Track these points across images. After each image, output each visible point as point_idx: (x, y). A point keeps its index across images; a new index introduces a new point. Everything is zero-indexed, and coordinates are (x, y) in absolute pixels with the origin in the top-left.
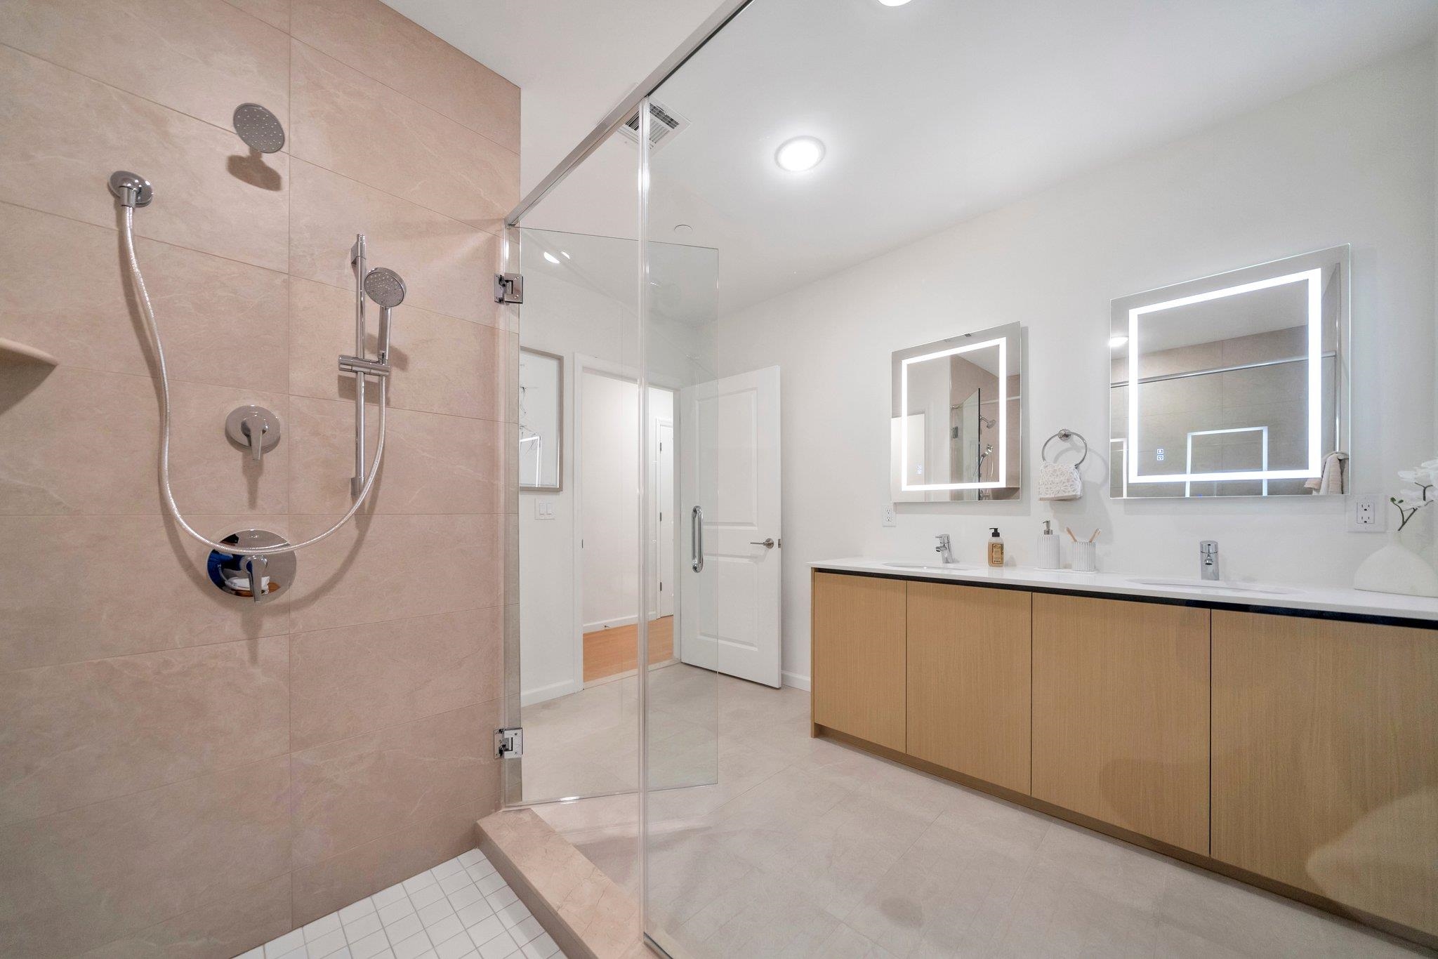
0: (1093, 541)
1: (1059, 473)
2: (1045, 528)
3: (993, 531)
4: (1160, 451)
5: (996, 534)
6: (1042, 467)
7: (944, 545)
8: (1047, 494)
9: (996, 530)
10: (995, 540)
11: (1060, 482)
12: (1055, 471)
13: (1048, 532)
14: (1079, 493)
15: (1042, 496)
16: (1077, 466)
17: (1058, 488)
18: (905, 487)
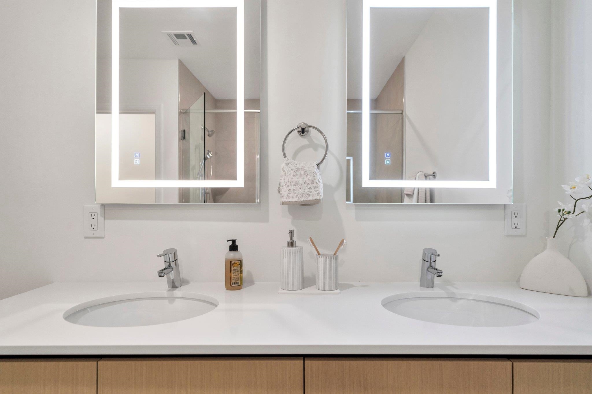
0: (337, 254)
1: (302, 172)
2: (289, 239)
3: (230, 243)
4: (388, 154)
5: (234, 247)
6: (283, 165)
7: (170, 265)
8: (289, 197)
9: (234, 241)
10: (233, 255)
11: (305, 183)
12: (298, 169)
13: (292, 244)
14: (322, 198)
15: (284, 200)
16: (318, 165)
17: (302, 191)
18: (116, 183)
